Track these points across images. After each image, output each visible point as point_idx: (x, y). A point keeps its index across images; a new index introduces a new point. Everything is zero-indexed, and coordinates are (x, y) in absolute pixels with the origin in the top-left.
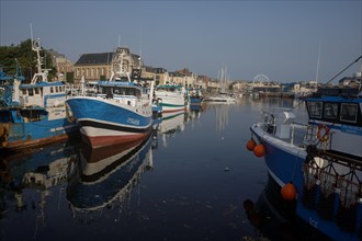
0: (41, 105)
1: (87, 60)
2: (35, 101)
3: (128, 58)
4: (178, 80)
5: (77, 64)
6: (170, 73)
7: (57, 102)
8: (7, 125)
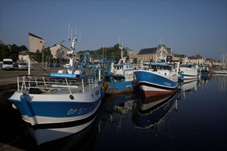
0: (122, 74)
1: (144, 52)
2: (120, 72)
3: (164, 50)
4: (193, 61)
5: (139, 54)
6: (188, 58)
7: (129, 73)
8: (108, 83)
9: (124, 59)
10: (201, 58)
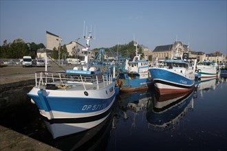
0: (137, 71)
1: (159, 49)
2: (134, 69)
3: (181, 47)
4: (212, 59)
5: (154, 51)
6: (207, 55)
7: (144, 70)
8: (122, 80)
9: (139, 57)
10: (220, 55)
